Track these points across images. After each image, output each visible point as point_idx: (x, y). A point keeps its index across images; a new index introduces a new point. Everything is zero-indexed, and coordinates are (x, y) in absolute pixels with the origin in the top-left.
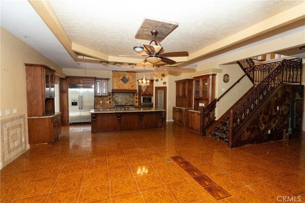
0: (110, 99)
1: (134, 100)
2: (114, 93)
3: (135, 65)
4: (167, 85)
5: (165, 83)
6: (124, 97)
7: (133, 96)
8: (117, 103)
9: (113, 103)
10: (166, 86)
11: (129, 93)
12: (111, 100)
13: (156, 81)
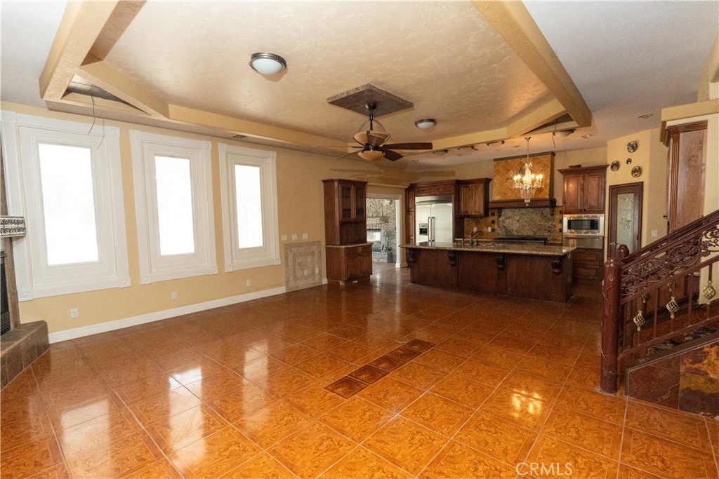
0: (493, 222)
1: (555, 226)
2: (503, 210)
3: (503, 142)
4: (644, 178)
5: (638, 171)
6: (526, 218)
7: (552, 215)
8: (510, 231)
9: (500, 231)
10: (641, 181)
11: (538, 207)
12: (495, 226)
13: (612, 167)
